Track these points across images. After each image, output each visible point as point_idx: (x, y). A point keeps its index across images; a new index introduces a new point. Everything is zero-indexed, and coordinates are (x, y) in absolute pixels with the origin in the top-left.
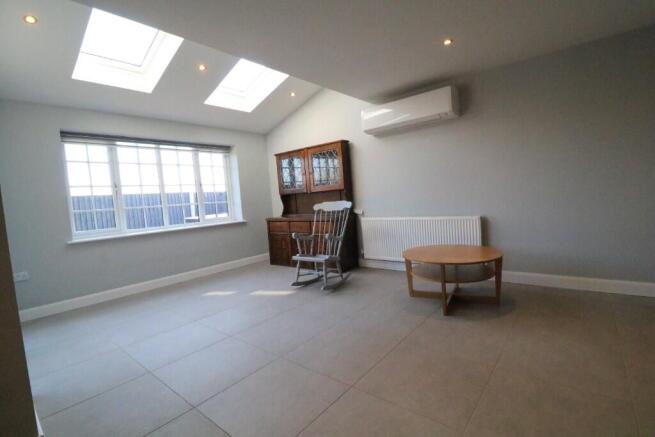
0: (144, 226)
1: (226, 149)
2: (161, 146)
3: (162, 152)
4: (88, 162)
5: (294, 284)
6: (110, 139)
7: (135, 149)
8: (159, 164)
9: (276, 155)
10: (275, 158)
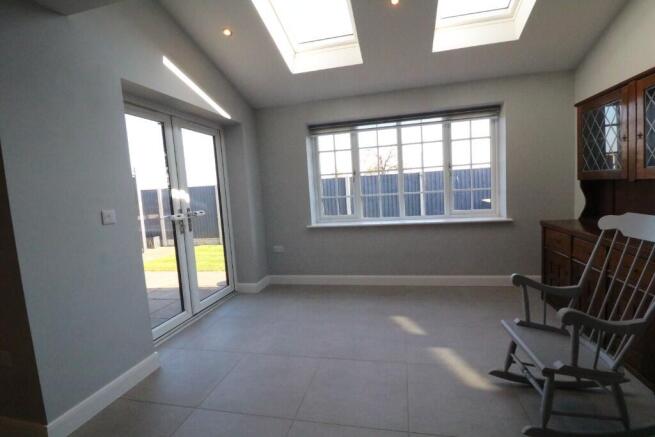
0: (378, 216)
1: (492, 110)
2: (403, 123)
3: (403, 130)
4: (335, 151)
5: (495, 373)
6: (350, 125)
7: (374, 132)
8: (400, 145)
9: (577, 105)
10: (576, 109)
